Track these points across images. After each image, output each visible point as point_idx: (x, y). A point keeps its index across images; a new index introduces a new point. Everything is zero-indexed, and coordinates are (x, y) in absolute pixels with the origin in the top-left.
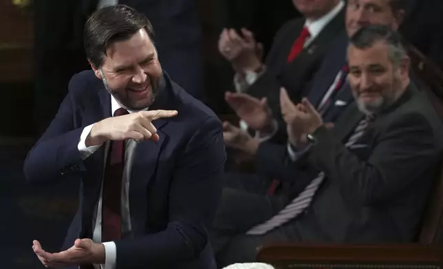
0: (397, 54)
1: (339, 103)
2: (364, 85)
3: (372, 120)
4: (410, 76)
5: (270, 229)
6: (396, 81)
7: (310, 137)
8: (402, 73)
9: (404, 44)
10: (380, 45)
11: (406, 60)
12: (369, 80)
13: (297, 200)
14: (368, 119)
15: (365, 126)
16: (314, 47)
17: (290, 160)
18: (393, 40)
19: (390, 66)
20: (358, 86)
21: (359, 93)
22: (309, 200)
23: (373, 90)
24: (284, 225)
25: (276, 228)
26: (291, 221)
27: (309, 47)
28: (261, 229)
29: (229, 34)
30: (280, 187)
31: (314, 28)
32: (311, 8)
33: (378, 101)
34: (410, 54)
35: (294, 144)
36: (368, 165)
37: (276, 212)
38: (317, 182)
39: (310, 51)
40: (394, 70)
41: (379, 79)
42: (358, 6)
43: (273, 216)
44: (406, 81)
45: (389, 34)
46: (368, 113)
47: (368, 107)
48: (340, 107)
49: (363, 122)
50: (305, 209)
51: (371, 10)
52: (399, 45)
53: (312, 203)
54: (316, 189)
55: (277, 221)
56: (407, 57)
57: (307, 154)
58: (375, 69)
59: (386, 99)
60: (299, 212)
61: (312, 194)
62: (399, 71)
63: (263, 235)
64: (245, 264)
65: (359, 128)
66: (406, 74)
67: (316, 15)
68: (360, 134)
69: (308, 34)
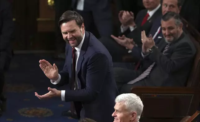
0: (178, 22)
1: (159, 37)
2: (167, 34)
3: (170, 45)
4: (183, 29)
5: (135, 82)
6: (178, 31)
7: (150, 50)
8: (180, 29)
9: (180, 18)
10: (172, 19)
11: (181, 24)
12: (168, 32)
13: (145, 72)
14: (169, 45)
15: (168, 47)
16: (151, 20)
17: (142, 58)
18: (176, 18)
19: (176, 27)
20: (165, 34)
21: (165, 36)
22: (149, 72)
23: (170, 35)
24: (140, 81)
25: (138, 82)
26: (143, 80)
27: (150, 20)
28: (132, 82)
29: (126, 13)
30: (139, 68)
31: (151, 13)
32: (149, 7)
33: (172, 39)
34: (183, 22)
35: (144, 52)
36: (171, 60)
37: (137, 76)
38: (152, 66)
39: (150, 22)
40: (177, 28)
41: (172, 31)
42: (167, 6)
43: (136, 78)
44: (181, 31)
45: (175, 15)
46: (169, 43)
47: (169, 41)
48: (160, 39)
49: (167, 46)
50: (147, 76)
51: (172, 7)
52: (179, 19)
53: (150, 74)
54: (151, 69)
55: (138, 79)
56: (181, 23)
57: (148, 56)
58: (170, 28)
59: (175, 38)
60: (145, 76)
61: (150, 70)
62: (179, 28)
63: (133, 84)
64: (126, 94)
65: (166, 48)
66: (181, 29)
67: (151, 9)
68: (166, 50)
69: (149, 16)
